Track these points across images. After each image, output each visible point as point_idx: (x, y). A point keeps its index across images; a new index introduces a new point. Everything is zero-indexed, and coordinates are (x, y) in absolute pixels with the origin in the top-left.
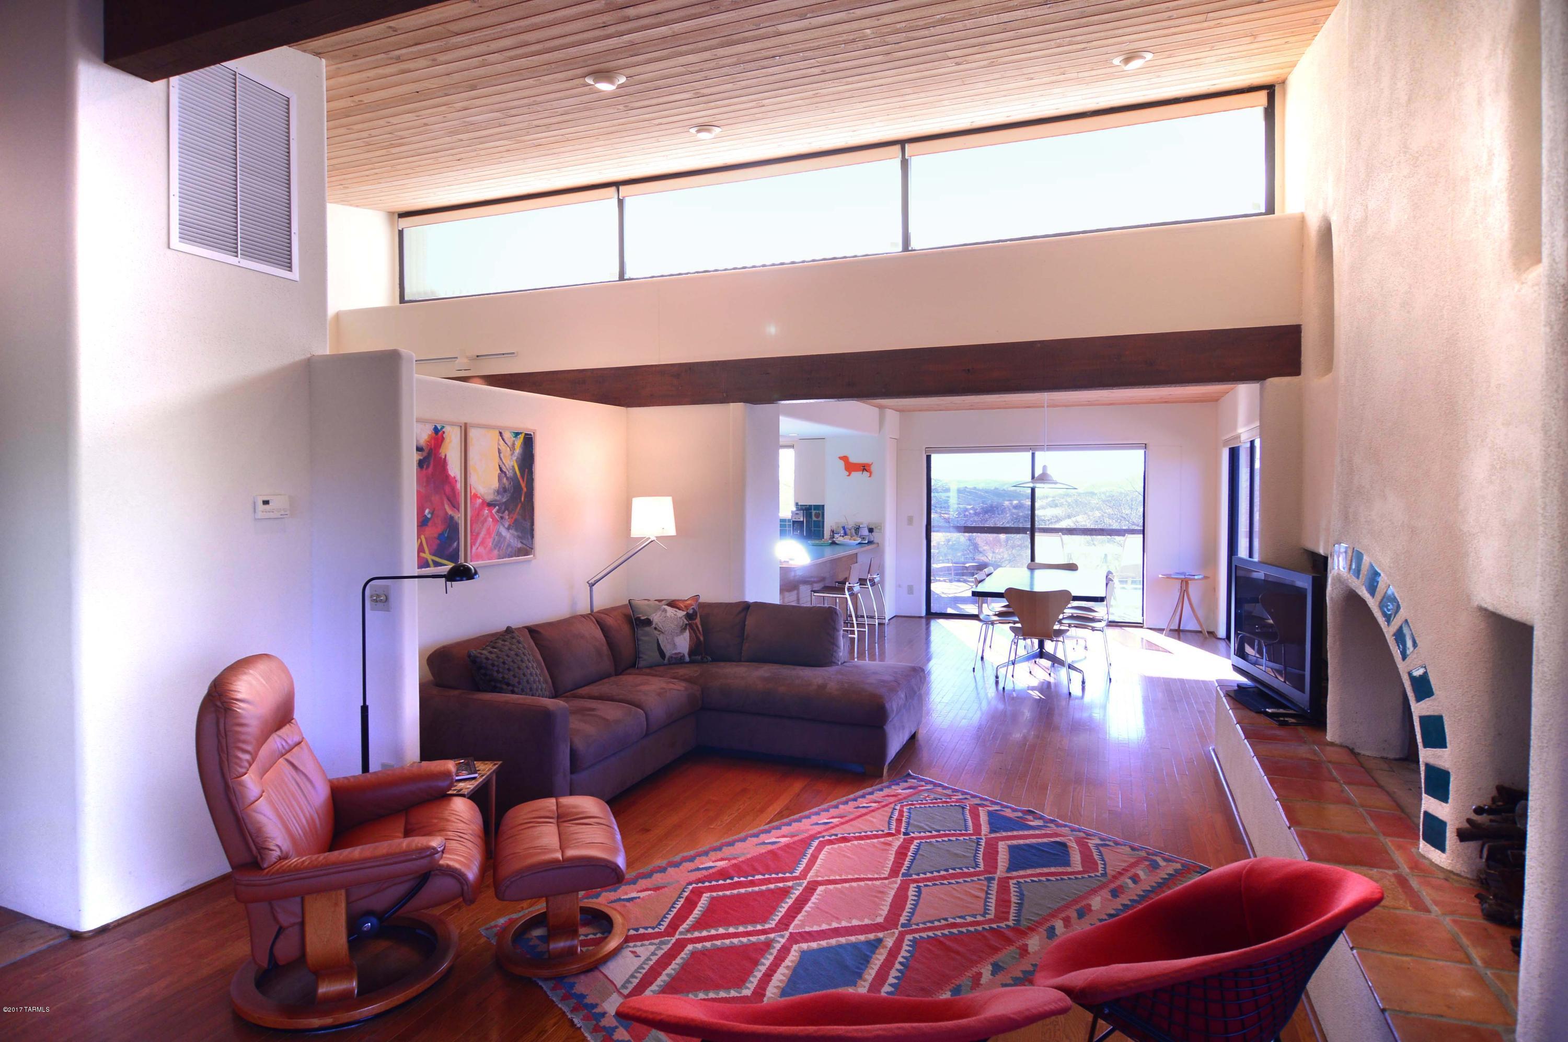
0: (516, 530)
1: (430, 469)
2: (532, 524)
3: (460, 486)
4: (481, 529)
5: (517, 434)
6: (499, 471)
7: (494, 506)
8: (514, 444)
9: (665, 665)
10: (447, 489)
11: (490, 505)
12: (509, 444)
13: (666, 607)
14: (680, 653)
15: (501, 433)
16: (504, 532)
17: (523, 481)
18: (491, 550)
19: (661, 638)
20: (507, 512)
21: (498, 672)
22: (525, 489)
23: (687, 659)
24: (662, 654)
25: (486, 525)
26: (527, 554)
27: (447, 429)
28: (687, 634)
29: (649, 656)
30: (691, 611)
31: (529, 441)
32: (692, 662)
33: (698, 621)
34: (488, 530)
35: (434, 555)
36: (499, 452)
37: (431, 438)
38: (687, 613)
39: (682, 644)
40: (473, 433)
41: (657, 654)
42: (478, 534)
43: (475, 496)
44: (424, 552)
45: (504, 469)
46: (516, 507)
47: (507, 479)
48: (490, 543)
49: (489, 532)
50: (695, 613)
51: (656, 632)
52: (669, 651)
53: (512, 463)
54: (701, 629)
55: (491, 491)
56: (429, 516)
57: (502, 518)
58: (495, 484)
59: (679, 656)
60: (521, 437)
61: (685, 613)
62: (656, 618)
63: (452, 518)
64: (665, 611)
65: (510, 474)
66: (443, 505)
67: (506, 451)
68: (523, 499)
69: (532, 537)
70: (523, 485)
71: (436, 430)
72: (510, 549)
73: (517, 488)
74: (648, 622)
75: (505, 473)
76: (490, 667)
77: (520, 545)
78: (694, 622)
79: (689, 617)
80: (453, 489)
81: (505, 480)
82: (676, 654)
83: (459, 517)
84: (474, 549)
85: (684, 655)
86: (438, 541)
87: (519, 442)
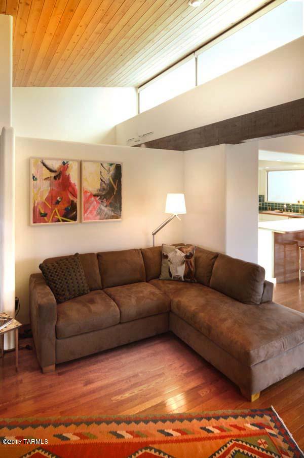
0: (111, 207)
1: (60, 180)
2: (121, 205)
3: (77, 187)
4: (90, 206)
5: (111, 165)
6: (100, 181)
7: (98, 196)
8: (109, 169)
9: (171, 280)
10: (70, 189)
11: (95, 196)
12: (107, 169)
13: (177, 250)
14: (179, 276)
15: (102, 164)
16: (103, 208)
17: (115, 185)
18: (96, 216)
19: (171, 266)
20: (105, 199)
21: (51, 276)
22: (116, 189)
23: (183, 279)
24: (171, 275)
25: (93, 204)
26: (117, 218)
27: (70, 163)
28: (184, 266)
29: (165, 274)
30: (188, 254)
31: (118, 168)
32: (185, 281)
33: (192, 260)
34: (94, 207)
35: (63, 217)
36: (101, 172)
37: (61, 167)
38: (186, 255)
39: (181, 271)
40: (84, 164)
41: (168, 274)
42: (88, 209)
43: (86, 192)
44: (57, 215)
45: (104, 180)
46: (111, 197)
47: (105, 184)
48: (95, 213)
49: (94, 208)
50: (191, 255)
51: (169, 263)
52: (174, 274)
53: (108, 177)
54: (193, 264)
55: (96, 190)
56: (60, 200)
57: (102, 202)
58: (98, 187)
59: (179, 277)
60: (114, 166)
61: (185, 254)
62: (170, 255)
63: (72, 201)
64: (176, 252)
65: (107, 182)
66: (67, 195)
67: (105, 172)
68: (115, 193)
69: (121, 211)
70: (115, 187)
71: (64, 163)
72: (107, 216)
73: (112, 188)
74: (166, 257)
75: (104, 182)
76: (48, 273)
77: (113, 214)
78: (189, 260)
79: (187, 257)
80: (74, 189)
81: (104, 185)
82: (177, 276)
83: (77, 201)
84: (86, 215)
85: (181, 277)
86: (65, 211)
87: (113, 168)
